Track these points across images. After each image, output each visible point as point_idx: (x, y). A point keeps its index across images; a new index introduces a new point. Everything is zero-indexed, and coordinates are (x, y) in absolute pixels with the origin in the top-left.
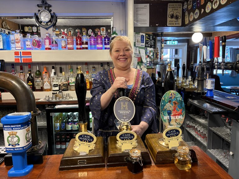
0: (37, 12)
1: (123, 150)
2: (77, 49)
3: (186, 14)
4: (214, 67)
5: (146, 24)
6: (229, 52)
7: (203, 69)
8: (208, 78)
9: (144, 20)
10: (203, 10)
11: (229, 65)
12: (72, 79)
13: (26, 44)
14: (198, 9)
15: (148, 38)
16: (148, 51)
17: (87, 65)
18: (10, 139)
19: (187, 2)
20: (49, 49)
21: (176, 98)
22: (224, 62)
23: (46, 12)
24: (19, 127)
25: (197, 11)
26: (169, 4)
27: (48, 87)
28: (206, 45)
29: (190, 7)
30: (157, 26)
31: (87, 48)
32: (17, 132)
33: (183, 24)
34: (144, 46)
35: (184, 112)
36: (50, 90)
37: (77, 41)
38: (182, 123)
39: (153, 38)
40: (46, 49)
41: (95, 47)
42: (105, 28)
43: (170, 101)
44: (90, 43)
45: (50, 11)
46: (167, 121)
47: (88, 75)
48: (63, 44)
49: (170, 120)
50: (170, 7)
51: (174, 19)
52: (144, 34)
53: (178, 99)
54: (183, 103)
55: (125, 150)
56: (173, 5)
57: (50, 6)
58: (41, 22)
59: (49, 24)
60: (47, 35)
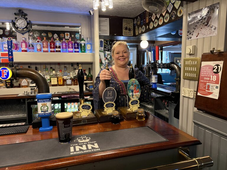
0: (14, 19)
1: (107, 113)
2: (51, 51)
3: (136, 27)
4: (156, 66)
5: (107, 33)
6: (168, 56)
7: (149, 68)
8: (153, 74)
9: (105, 31)
10: (148, 26)
11: (165, 65)
12: (47, 77)
13: (4, 46)
14: (144, 25)
15: (106, 43)
16: (106, 54)
17: (59, 65)
18: (42, 108)
19: (137, 19)
20: (25, 52)
21: (136, 83)
22: (162, 63)
23: (22, 20)
24: (48, 101)
25: (144, 26)
26: (124, 19)
27: (25, 83)
28: (151, 52)
29: (139, 23)
30: (115, 35)
31: (60, 51)
32: (47, 104)
33: (134, 35)
34: (103, 50)
35: (140, 90)
36: (27, 86)
37: (51, 45)
38: (139, 97)
39: (109, 43)
40: (23, 51)
41: (67, 50)
42: (69, 33)
43: (132, 85)
44: (62, 47)
45: (26, 19)
46: (131, 96)
47: (61, 73)
48: (39, 48)
49: (133, 95)
50: (124, 22)
51: (127, 31)
52: (103, 40)
53: (137, 83)
54: (140, 86)
55: (109, 113)
56: (127, 20)
57: (26, 15)
58: (18, 28)
59: (25, 30)
60: (23, 39)
